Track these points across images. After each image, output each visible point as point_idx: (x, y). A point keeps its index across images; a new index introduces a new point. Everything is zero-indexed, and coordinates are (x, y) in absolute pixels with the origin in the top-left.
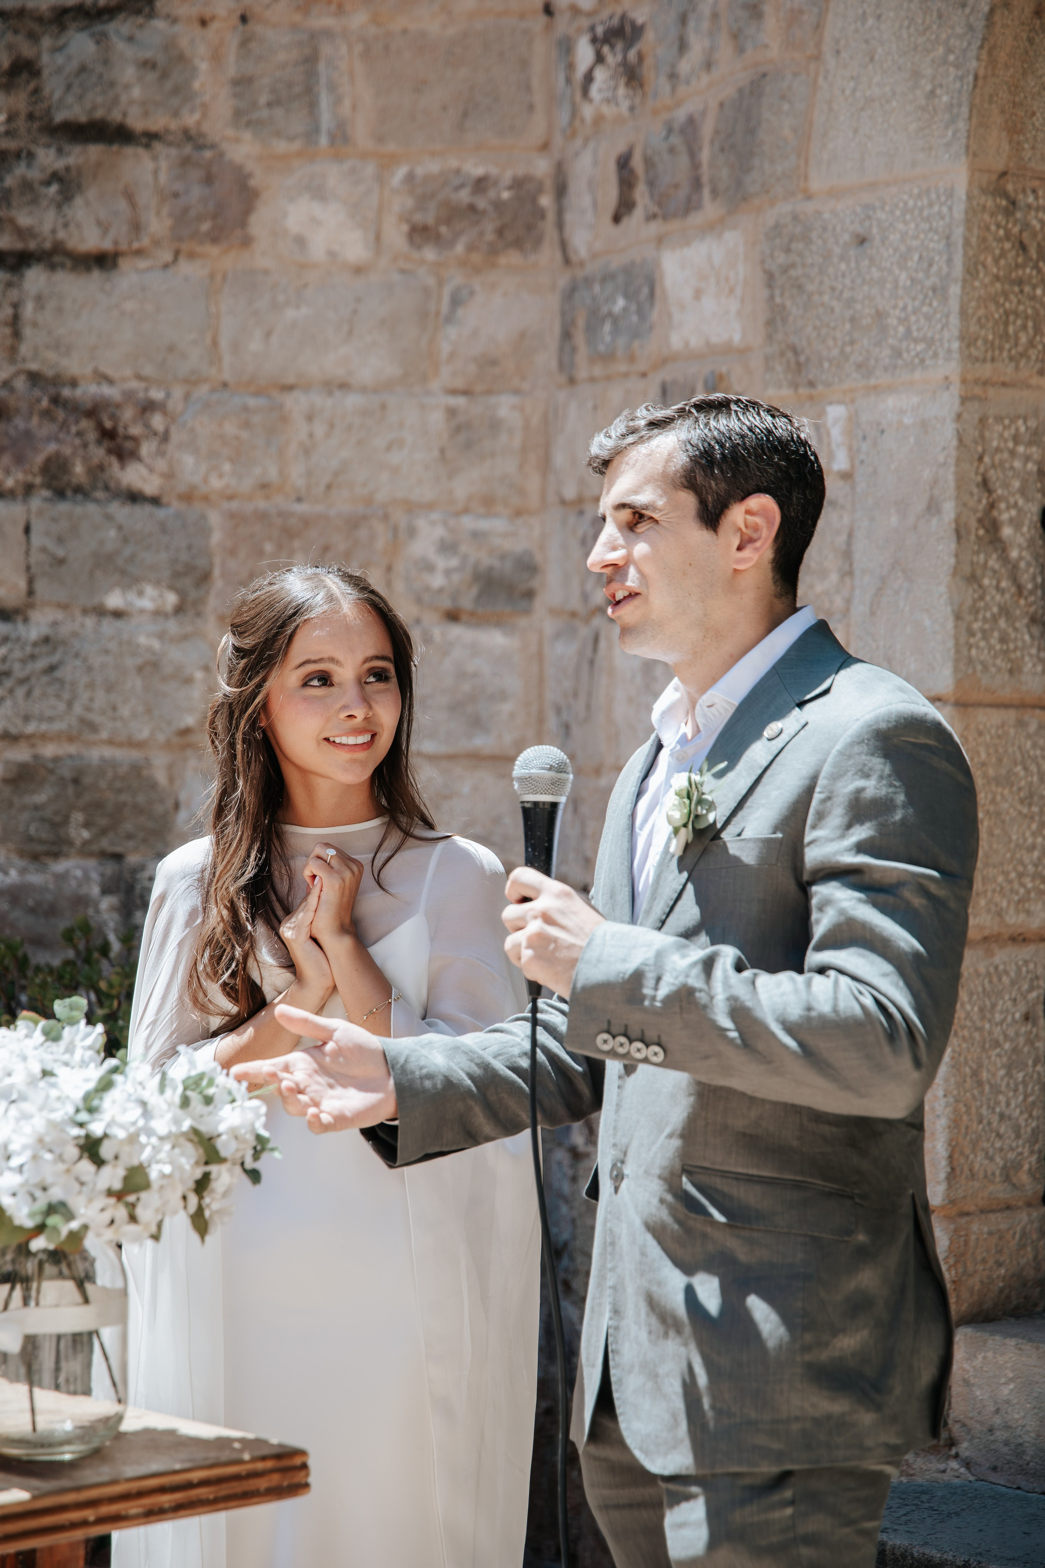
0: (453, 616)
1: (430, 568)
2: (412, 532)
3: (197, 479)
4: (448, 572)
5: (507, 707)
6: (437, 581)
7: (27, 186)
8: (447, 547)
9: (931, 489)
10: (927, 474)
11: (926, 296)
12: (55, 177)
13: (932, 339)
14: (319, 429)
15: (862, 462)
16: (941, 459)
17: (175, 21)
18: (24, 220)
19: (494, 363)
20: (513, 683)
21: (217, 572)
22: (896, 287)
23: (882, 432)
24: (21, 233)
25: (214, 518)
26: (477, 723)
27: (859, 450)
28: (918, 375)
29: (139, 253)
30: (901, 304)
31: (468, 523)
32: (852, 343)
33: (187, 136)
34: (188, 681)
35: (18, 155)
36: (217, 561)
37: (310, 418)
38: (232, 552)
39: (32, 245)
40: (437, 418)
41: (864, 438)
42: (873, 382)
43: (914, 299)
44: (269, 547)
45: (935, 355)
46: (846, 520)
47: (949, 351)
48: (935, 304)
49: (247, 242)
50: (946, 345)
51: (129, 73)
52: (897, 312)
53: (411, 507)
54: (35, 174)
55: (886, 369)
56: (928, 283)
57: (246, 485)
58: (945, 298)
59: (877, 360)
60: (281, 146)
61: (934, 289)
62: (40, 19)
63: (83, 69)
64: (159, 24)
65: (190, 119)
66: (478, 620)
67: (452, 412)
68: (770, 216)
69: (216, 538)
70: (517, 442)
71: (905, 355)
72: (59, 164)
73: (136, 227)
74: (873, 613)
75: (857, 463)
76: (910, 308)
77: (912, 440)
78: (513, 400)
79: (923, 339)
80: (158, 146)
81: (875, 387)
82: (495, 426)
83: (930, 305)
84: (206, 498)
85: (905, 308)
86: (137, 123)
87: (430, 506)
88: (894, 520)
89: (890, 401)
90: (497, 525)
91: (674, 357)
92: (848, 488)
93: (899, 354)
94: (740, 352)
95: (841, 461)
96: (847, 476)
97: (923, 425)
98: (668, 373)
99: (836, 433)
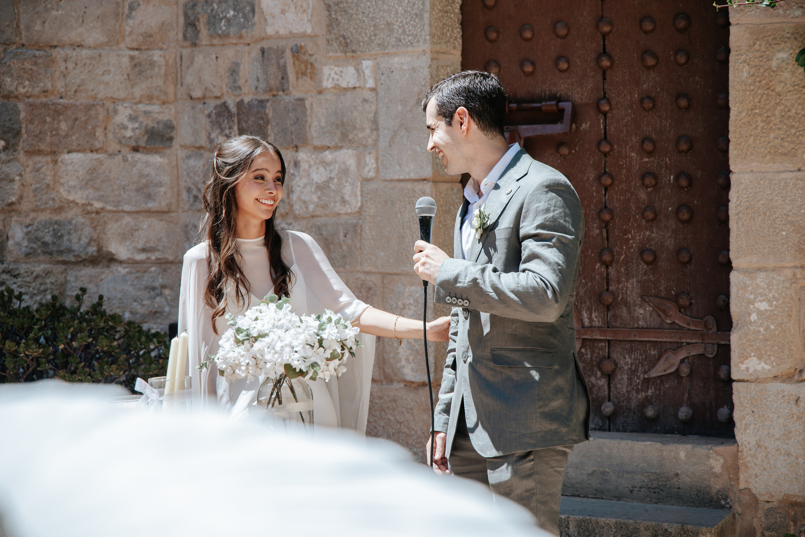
0: (136, 149)
1: (125, 128)
2: (116, 112)
3: (12, 88)
4: (133, 130)
5: (163, 189)
6: (129, 133)
8: (133, 118)
9: (418, 95)
10: (416, 89)
11: (412, 17)
13: (416, 35)
14: (70, 66)
15: (382, 84)
16: (423, 83)
19: (151, 36)
20: (166, 179)
21: (23, 131)
22: (397, 13)
23: (392, 72)
25: (21, 106)
26: (149, 197)
27: (380, 79)
28: (410, 49)
30: (400, 20)
31: (141, 107)
32: (375, 35)
34: (12, 181)
36: (24, 126)
37: (65, 61)
38: (31, 122)
40: (125, 61)
41: (383, 74)
42: (387, 51)
43: (406, 18)
44: (48, 119)
45: (418, 41)
46: (373, 107)
47: (425, 40)
48: (417, 21)
50: (423, 37)
52: (398, 23)
53: (114, 101)
55: (393, 46)
56: (413, 12)
57: (37, 91)
58: (422, 19)
59: (388, 43)
61: (416, 15)
66: (147, 150)
67: (132, 58)
69: (22, 115)
70: (162, 72)
71: (403, 41)
74: (390, 146)
75: (379, 84)
76: (404, 22)
77: (407, 75)
78: (161, 53)
79: (412, 35)
81: (387, 54)
82: (152, 64)
83: (415, 21)
84: (17, 97)
85: (402, 22)
87: (124, 100)
88: (400, 108)
89: (396, 60)
90: (155, 108)
91: (268, 38)
92: (373, 94)
93: (400, 40)
94: (311, 37)
95: (371, 83)
96: (373, 90)
97: (414, 70)
98: (265, 44)
99: (367, 72)
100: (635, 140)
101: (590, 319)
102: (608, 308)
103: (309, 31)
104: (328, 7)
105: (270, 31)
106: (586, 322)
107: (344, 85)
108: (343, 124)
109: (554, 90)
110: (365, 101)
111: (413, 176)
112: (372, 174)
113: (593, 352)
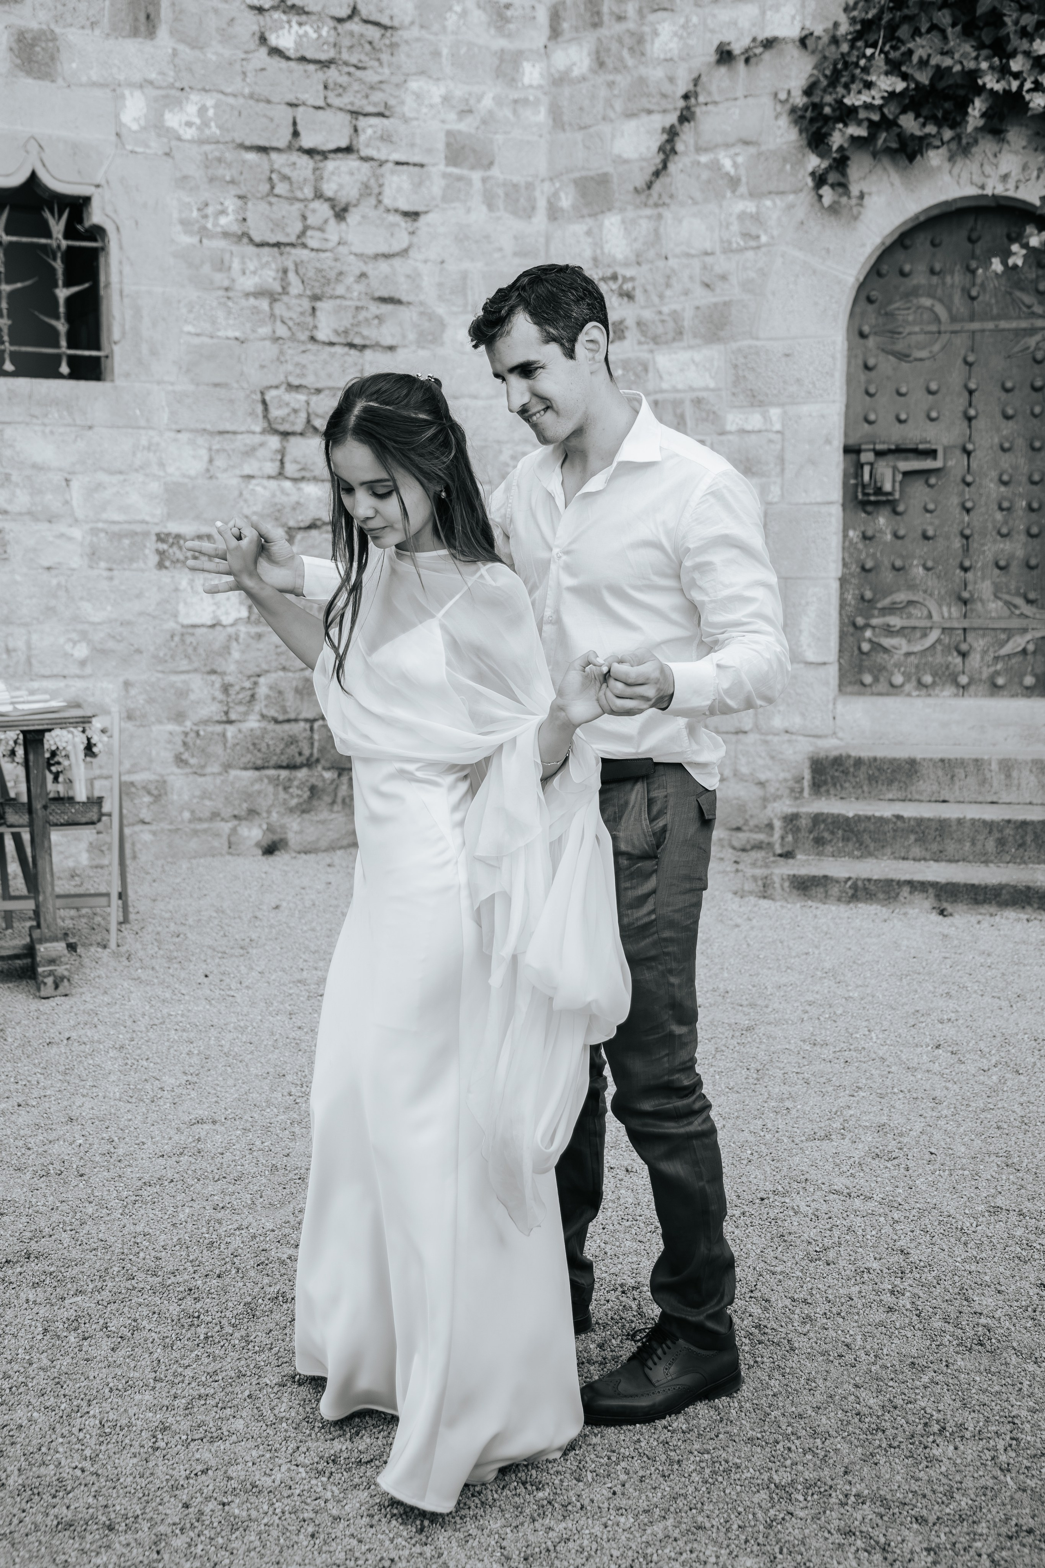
7: (367, 320)
12: (377, 317)
13: (827, 389)
15: (789, 427)
17: (416, 260)
18: (366, 332)
22: (808, 372)
23: (801, 417)
24: (364, 337)
27: (787, 423)
28: (821, 399)
29: (405, 346)
30: (810, 377)
32: (785, 389)
33: (421, 303)
35: (362, 308)
39: (368, 342)
41: (791, 419)
42: (796, 401)
43: (817, 376)
45: (828, 394)
46: (779, 447)
47: (835, 393)
48: (828, 378)
49: (442, 344)
50: (834, 391)
51: (402, 279)
52: (809, 380)
54: (369, 315)
55: (803, 398)
58: (832, 376)
59: (798, 395)
60: (455, 309)
62: (368, 257)
63: (386, 277)
64: (411, 262)
65: (422, 297)
68: (734, 345)
71: (813, 393)
72: (378, 312)
73: (404, 337)
75: (786, 428)
76: (815, 378)
77: (817, 420)
79: (823, 389)
80: (411, 307)
81: (796, 403)
85: (813, 378)
86: (404, 298)
88: (807, 447)
89: (805, 408)
91: (662, 391)
92: (779, 436)
93: (810, 393)
94: (712, 390)
95: (777, 427)
96: (778, 432)
97: (823, 416)
98: (659, 397)
99: (774, 418)
100: (994, 474)
101: (950, 612)
102: (965, 603)
103: (712, 385)
104: (736, 366)
105: (665, 386)
106: (946, 615)
107: (749, 427)
108: (748, 459)
109: (924, 435)
110: (771, 441)
111: (819, 500)
112: (776, 500)
113: (950, 638)
